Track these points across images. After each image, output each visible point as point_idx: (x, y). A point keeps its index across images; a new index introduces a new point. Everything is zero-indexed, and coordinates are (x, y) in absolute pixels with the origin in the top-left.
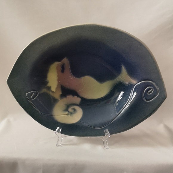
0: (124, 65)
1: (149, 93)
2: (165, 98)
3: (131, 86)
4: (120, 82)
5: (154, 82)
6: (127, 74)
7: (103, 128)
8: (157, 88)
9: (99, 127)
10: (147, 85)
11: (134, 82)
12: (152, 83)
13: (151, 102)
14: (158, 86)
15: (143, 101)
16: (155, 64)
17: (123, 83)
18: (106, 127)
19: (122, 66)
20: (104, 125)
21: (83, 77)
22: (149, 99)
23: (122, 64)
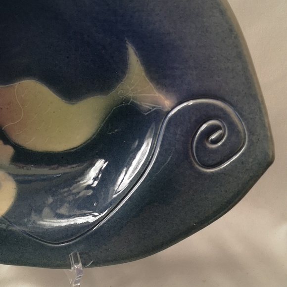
0: (133, 43)
1: (215, 142)
2: (267, 162)
3: (158, 115)
4: (127, 100)
5: (231, 104)
6: (144, 74)
7: (68, 246)
8: (241, 126)
9: (57, 241)
10: (206, 114)
11: (166, 102)
12: (222, 109)
13: (217, 173)
14: (245, 120)
15: (192, 167)
16: (235, 38)
17: (136, 105)
18: (76, 243)
19: (127, 49)
20: (72, 235)
21: (17, 84)
22: (210, 162)
23: (126, 39)
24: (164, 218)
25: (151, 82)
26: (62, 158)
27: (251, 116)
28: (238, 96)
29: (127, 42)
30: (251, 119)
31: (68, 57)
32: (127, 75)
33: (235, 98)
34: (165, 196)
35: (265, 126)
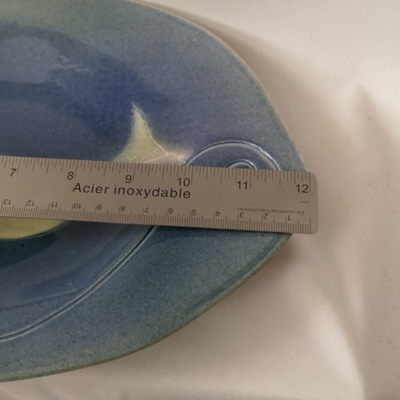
11: (179, 157)
23: (133, 103)
24: (178, 280)
25: (160, 143)
26: (22, 245)
27: (283, 154)
28: (265, 137)
29: (134, 106)
30: (284, 156)
31: (53, 134)
32: (128, 145)
33: (263, 139)
34: (179, 251)
35: (300, 162)
